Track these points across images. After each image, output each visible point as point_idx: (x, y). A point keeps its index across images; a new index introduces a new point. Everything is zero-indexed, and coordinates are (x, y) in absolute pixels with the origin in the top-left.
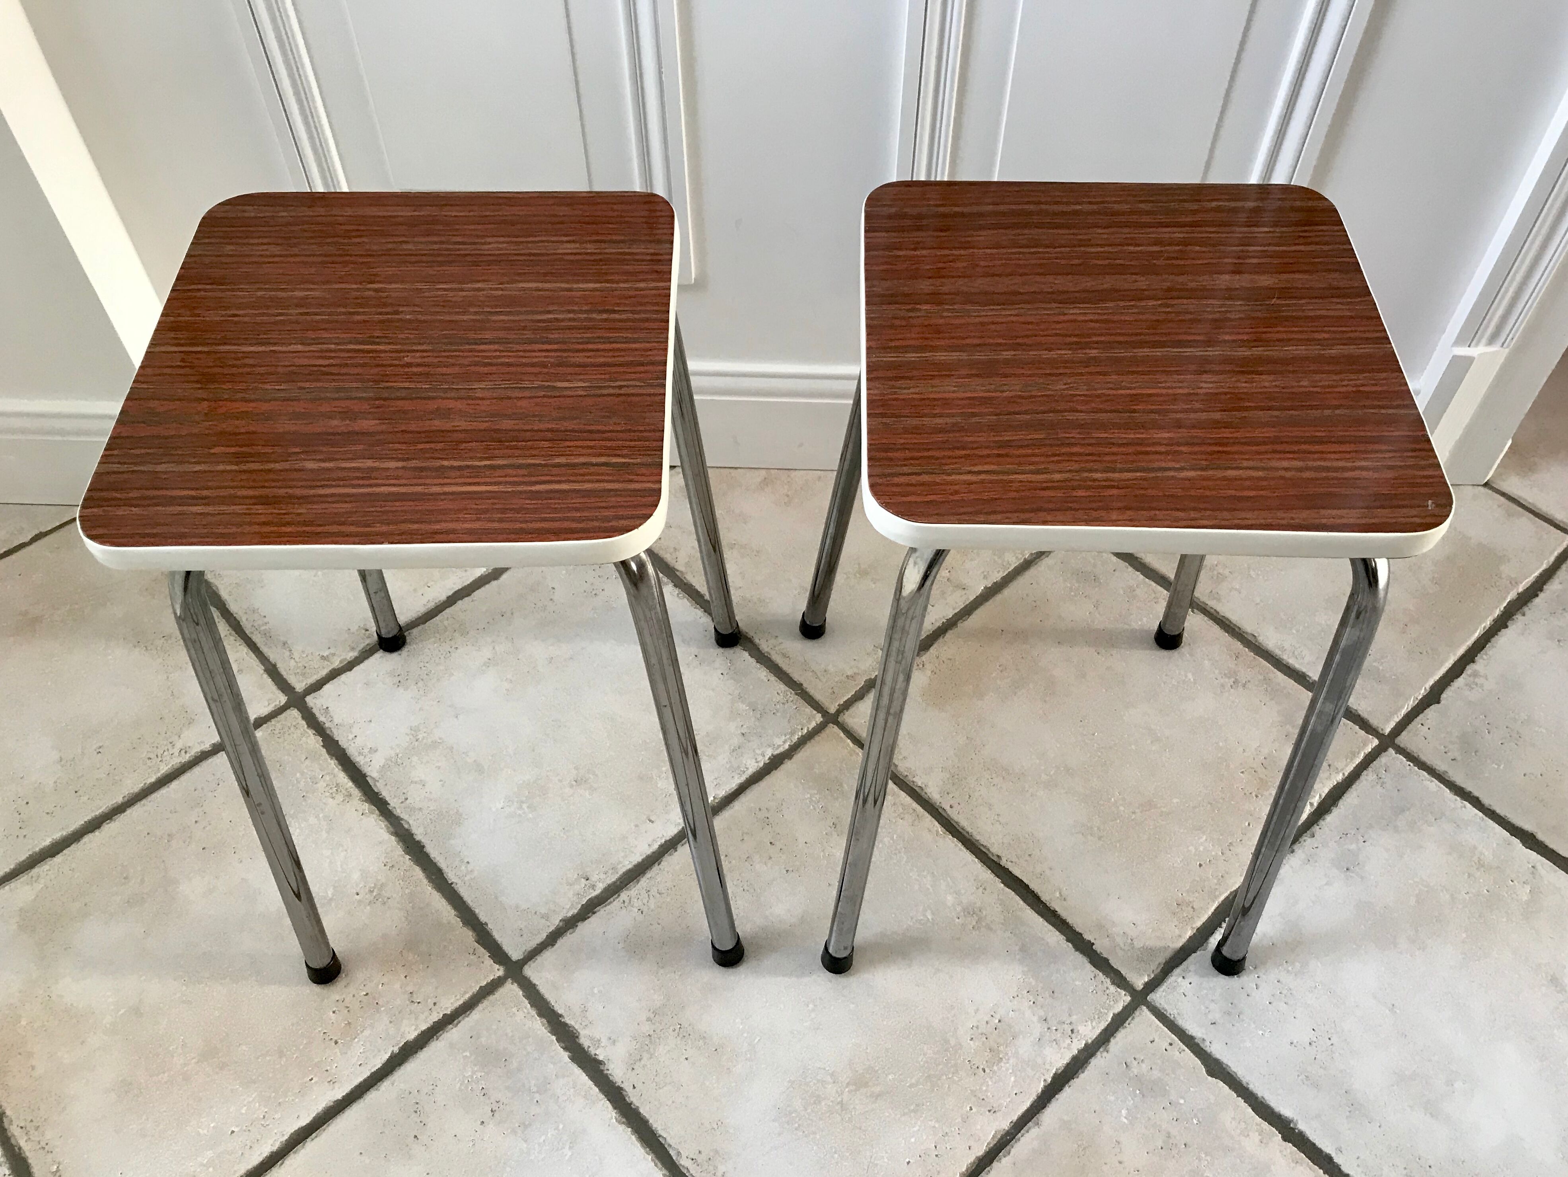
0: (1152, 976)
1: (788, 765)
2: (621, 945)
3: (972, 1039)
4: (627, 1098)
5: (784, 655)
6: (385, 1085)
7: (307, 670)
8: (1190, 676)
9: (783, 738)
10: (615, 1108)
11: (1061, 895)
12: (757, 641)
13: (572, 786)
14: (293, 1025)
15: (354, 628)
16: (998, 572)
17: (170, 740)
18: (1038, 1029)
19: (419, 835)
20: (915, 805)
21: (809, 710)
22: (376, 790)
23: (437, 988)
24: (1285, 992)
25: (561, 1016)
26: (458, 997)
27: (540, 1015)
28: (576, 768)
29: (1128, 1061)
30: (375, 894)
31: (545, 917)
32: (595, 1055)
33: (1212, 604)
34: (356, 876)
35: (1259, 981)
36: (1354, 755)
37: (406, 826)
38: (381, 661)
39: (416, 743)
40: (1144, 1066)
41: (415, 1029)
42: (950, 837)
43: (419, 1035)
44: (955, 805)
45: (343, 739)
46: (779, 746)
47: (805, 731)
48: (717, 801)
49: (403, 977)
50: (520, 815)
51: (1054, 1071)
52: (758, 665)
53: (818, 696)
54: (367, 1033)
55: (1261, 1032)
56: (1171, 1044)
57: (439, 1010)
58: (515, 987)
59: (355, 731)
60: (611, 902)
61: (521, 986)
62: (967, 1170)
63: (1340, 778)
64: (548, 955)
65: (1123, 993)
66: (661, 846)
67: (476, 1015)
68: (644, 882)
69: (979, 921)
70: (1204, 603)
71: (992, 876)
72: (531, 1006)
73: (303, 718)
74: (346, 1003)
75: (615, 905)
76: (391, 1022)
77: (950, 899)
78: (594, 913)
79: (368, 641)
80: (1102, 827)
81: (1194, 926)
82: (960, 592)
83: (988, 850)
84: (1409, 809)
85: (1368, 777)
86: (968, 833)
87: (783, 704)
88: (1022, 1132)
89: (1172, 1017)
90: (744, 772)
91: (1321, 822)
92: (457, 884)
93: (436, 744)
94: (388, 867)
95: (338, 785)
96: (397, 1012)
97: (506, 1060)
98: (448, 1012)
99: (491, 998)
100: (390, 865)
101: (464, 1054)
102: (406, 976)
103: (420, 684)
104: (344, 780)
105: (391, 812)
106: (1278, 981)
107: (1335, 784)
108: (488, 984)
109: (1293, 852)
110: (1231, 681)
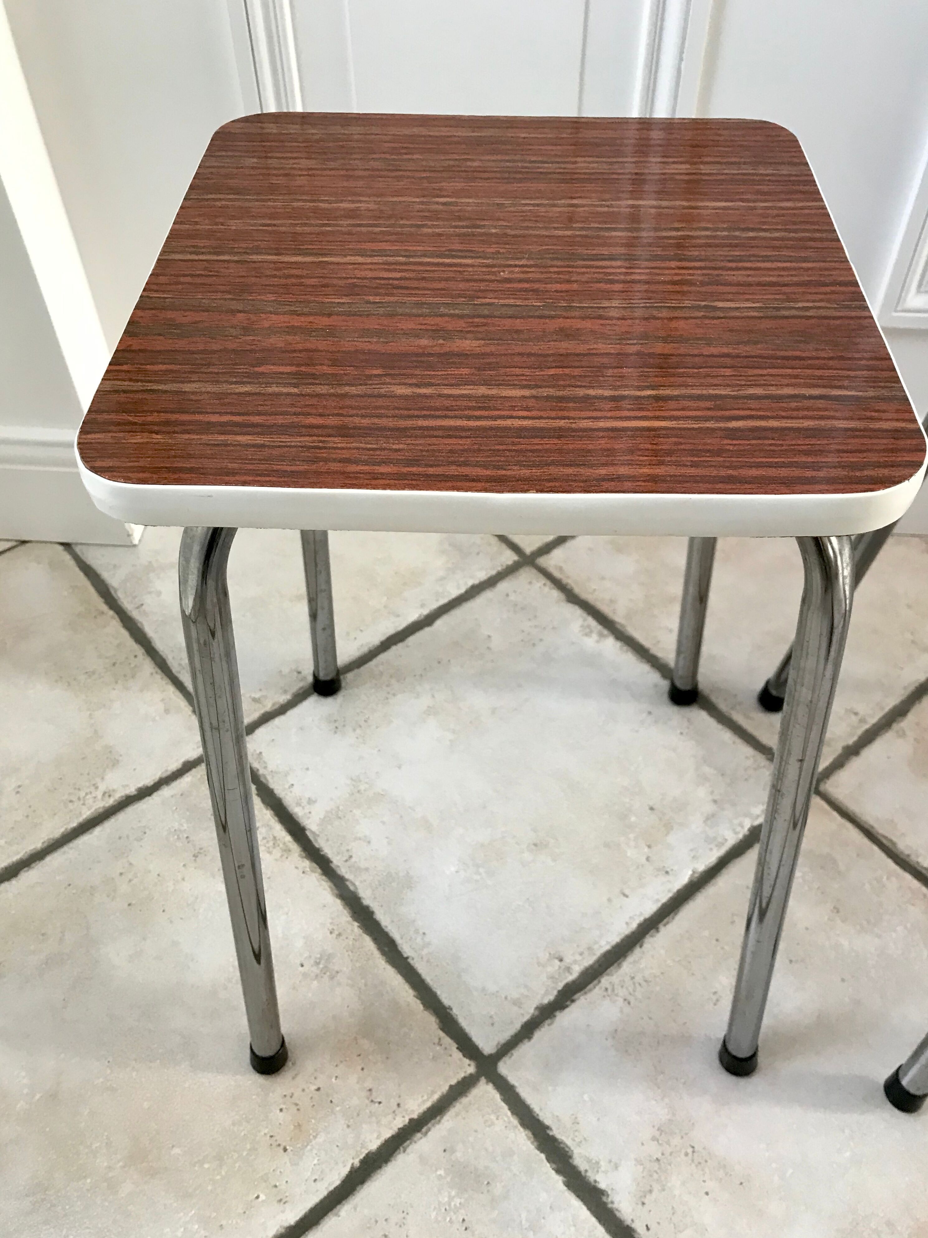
2: (610, 1043)
6: (345, 1210)
12: (714, 700)
13: (532, 851)
14: (234, 1124)
15: (286, 670)
17: (93, 783)
19: (367, 897)
22: (317, 846)
23: (399, 1085)
25: (548, 1128)
26: (425, 1097)
27: (524, 1126)
28: (535, 830)
30: (321, 966)
31: (517, 1003)
32: (595, 1181)
34: (299, 943)
37: (352, 888)
38: (315, 706)
39: (358, 796)
41: (378, 1138)
43: (382, 1145)
48: (696, 875)
49: (359, 1068)
50: (477, 881)
52: (720, 726)
54: (320, 1139)
57: (404, 1114)
58: (490, 1088)
59: (291, 780)
60: (591, 989)
61: (498, 1087)
64: (525, 1049)
66: (640, 925)
67: (447, 1122)
68: (625, 966)
72: (512, 1114)
74: (295, 1100)
75: (595, 993)
76: (348, 1126)
78: (573, 1001)
79: (301, 684)
87: (753, 769)
92: (413, 959)
93: (380, 797)
94: (334, 935)
95: (275, 838)
96: (355, 1114)
97: (488, 1183)
98: (415, 1116)
99: (464, 1100)
100: (336, 932)
101: (438, 1173)
102: (363, 1069)
103: (358, 731)
104: (281, 833)
105: (334, 872)
108: (458, 1083)
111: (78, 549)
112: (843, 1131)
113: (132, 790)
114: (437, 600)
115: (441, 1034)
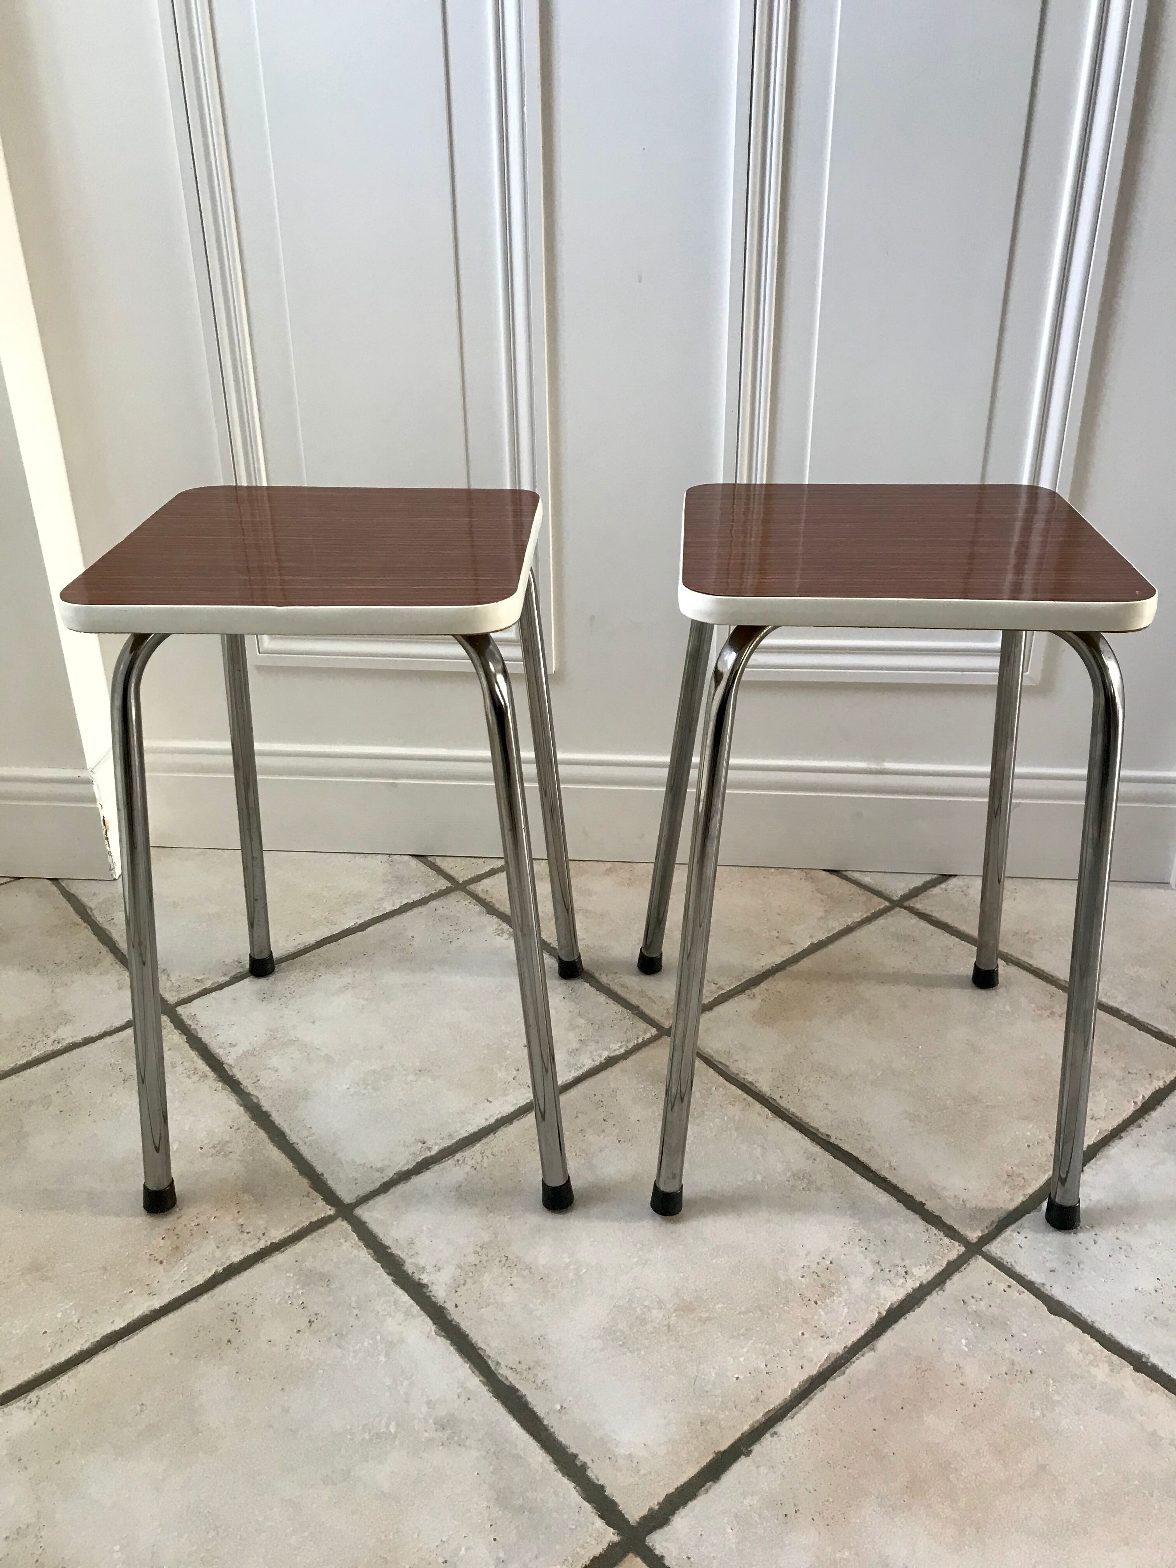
0: (986, 1232)
1: (623, 1064)
2: (453, 1193)
4: (447, 1316)
5: (623, 986)
6: (204, 1299)
7: (181, 989)
8: (1008, 1008)
9: (620, 1044)
10: (435, 1323)
11: (890, 1166)
12: (597, 975)
13: (416, 1074)
14: (121, 1247)
15: (229, 961)
16: (824, 933)
17: (46, 1035)
18: (870, 1270)
19: (266, 1105)
20: (745, 1095)
21: (644, 1025)
22: (231, 1074)
23: (267, 1222)
24: (1124, 1247)
25: (389, 1248)
26: (288, 1229)
27: (367, 1246)
28: (422, 1061)
29: (966, 1299)
30: (218, 1149)
31: (381, 1170)
32: (420, 1279)
33: (1025, 958)
34: (202, 1135)
35: (1097, 1238)
36: (1173, 1067)
37: (255, 1101)
38: (249, 985)
39: (274, 1041)
40: (982, 1303)
41: (242, 1254)
42: (780, 1119)
43: (244, 1259)
44: (785, 1097)
45: (204, 1036)
46: (615, 1050)
47: (640, 1040)
49: (236, 1212)
50: (364, 1094)
51: (889, 1304)
52: (598, 993)
53: (653, 1015)
54: (193, 1256)
55: (1102, 1280)
56: (1009, 1286)
57: (267, 1240)
58: (345, 1224)
59: (218, 1032)
60: (445, 1161)
61: (351, 1223)
62: (800, 1387)
63: (1161, 1084)
64: (381, 1200)
65: (957, 1244)
66: (497, 1121)
67: (303, 1244)
68: (478, 1146)
69: (810, 1183)
70: (1017, 958)
71: (822, 1150)
72: (359, 1239)
73: (171, 1022)
74: (177, 1232)
75: (449, 1163)
76: (218, 1247)
77: (780, 1167)
78: (428, 1169)
79: (241, 970)
80: (929, 1116)
81: (1026, 1193)
82: (789, 946)
83: (818, 1130)
86: (797, 1117)
87: (621, 1020)
88: (857, 1356)
89: (1009, 1265)
90: (581, 1068)
91: (1147, 1117)
92: (297, 1144)
93: (292, 1042)
94: (233, 1130)
95: (195, 1069)
96: (226, 1240)
97: (329, 1281)
98: (276, 1241)
99: (321, 1231)
100: (235, 1127)
101: (288, 1275)
102: (238, 1212)
103: (284, 1000)
104: (202, 1066)
105: (242, 1090)
106: (1117, 1239)
107: (1157, 1089)
108: (318, 1221)
109: (1121, 1138)
110: (1048, 1012)
111: (64, 884)
113: (78, 1039)
114: (373, 914)
115: (311, 1190)
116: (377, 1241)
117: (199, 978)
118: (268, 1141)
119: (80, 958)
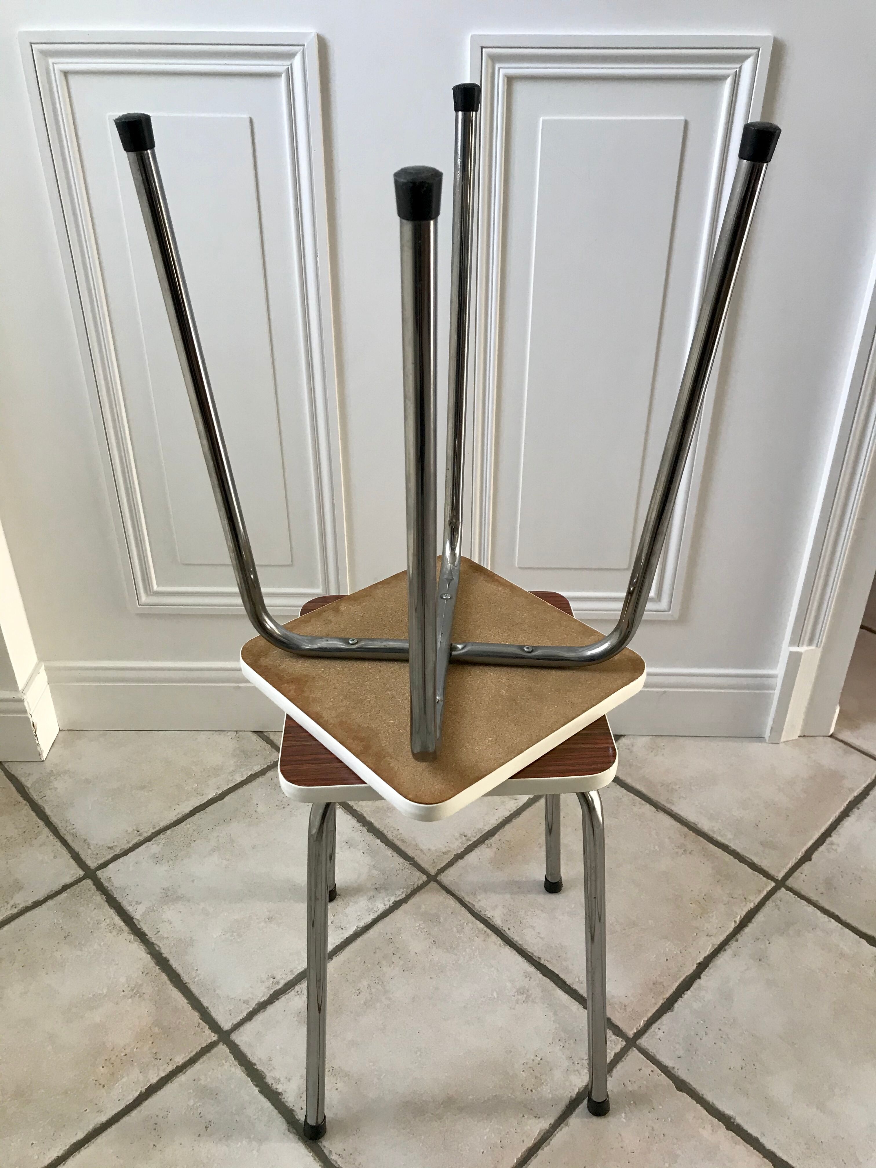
0: (639, 1029)
1: (404, 907)
3: (523, 1071)
4: (297, 1117)
5: (403, 841)
6: (134, 1113)
7: (98, 856)
8: (656, 848)
9: (402, 890)
10: (288, 1123)
11: (579, 980)
12: (386, 832)
13: (265, 922)
14: (75, 1076)
15: (131, 831)
17: (6, 900)
18: (566, 1064)
19: (166, 952)
20: (486, 929)
21: (418, 873)
22: (139, 927)
23: (172, 1049)
24: (724, 1036)
25: (255, 1064)
26: (187, 1055)
27: (241, 1064)
28: (269, 911)
29: (625, 1082)
30: (134, 991)
31: (246, 1002)
32: (276, 1089)
33: (668, 806)
34: (123, 980)
35: (707, 1030)
36: (760, 892)
37: (157, 949)
38: (146, 850)
39: (166, 898)
40: (635, 1085)
41: (157, 1076)
42: (509, 947)
43: (160, 1080)
44: (511, 928)
45: (118, 895)
46: (399, 895)
47: (416, 886)
48: (359, 929)
50: (231, 940)
51: (577, 1090)
52: (386, 847)
53: (424, 865)
54: (124, 1080)
55: (709, 1062)
56: (652, 1071)
57: (173, 1064)
58: (225, 1047)
59: (127, 891)
60: (289, 993)
61: (229, 1046)
62: (521, 1156)
63: (752, 905)
64: (248, 1027)
65: (621, 1040)
67: (197, 1066)
69: (528, 997)
70: (663, 805)
71: (535, 970)
72: (235, 1059)
73: (94, 885)
74: (112, 1061)
75: (291, 994)
76: (141, 1072)
77: (508, 985)
78: (278, 999)
81: (664, 997)
82: (513, 802)
83: (533, 954)
84: (796, 923)
85: (769, 904)
86: (519, 944)
87: (402, 870)
88: (558, 1130)
89: (652, 1054)
90: (376, 912)
91: (742, 932)
92: (189, 983)
93: (180, 898)
94: (144, 974)
95: (114, 924)
96: (146, 1066)
97: (217, 1094)
98: (180, 1064)
99: (209, 1054)
100: (146, 973)
101: (189, 1091)
102: (152, 1042)
103: (171, 862)
104: (118, 921)
105: (148, 940)
106: (720, 1030)
107: (749, 909)
108: (207, 1046)
109: (725, 950)
110: (682, 851)
111: (7, 766)
112: (417, 1053)
113: (29, 903)
114: (228, 785)
115: (201, 1021)
116: (247, 1060)
117: (111, 846)
118: (168, 982)
119: (24, 832)
